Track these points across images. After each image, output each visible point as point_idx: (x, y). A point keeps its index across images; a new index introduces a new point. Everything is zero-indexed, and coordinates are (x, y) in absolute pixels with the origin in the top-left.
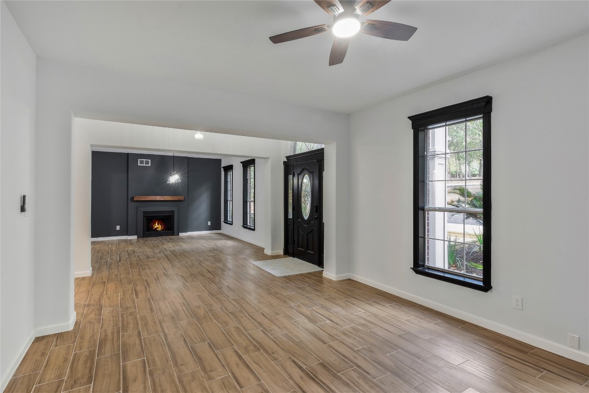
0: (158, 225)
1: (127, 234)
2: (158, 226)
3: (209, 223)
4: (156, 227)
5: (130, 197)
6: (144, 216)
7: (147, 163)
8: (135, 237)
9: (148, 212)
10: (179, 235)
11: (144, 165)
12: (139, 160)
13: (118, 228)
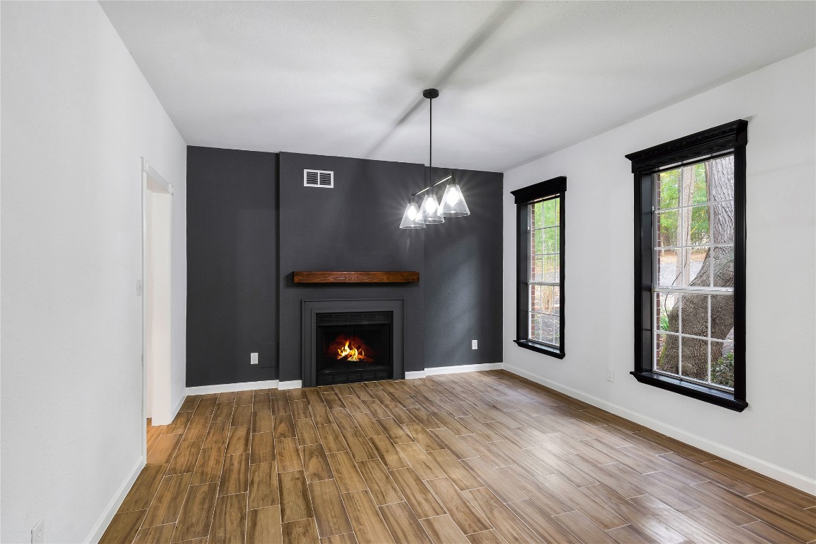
0: (351, 349)
1: (277, 376)
2: (349, 352)
3: (475, 345)
4: (344, 354)
5: (284, 272)
6: (318, 327)
7: (325, 180)
8: (296, 385)
9: (330, 315)
10: (403, 377)
11: (319, 186)
12: (305, 171)
13: (254, 358)
